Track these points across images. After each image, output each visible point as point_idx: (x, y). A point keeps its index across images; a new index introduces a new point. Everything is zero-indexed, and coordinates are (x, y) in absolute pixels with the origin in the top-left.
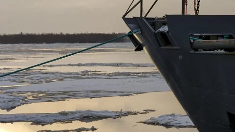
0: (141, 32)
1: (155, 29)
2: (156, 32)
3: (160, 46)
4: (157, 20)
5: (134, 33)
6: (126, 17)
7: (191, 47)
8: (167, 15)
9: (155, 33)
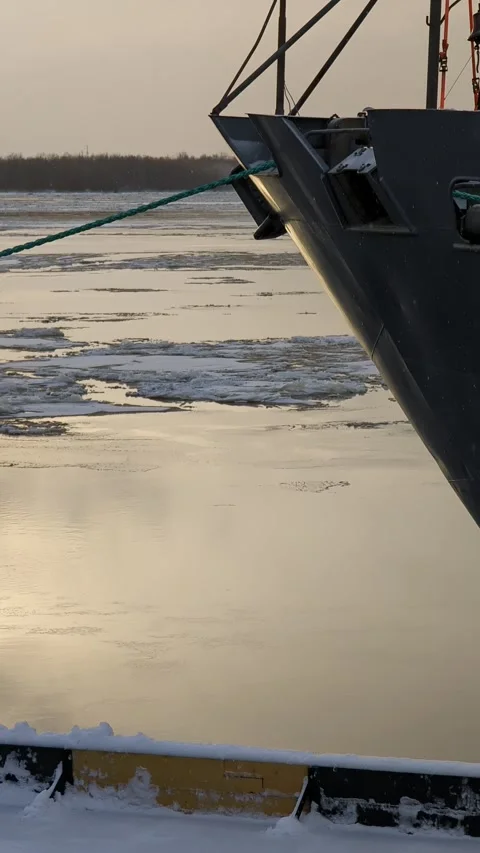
0: (276, 171)
1: (329, 162)
2: (334, 170)
3: (346, 222)
4: (336, 126)
5: (254, 172)
6: (222, 113)
7: (458, 228)
8: (371, 112)
9: (327, 175)
